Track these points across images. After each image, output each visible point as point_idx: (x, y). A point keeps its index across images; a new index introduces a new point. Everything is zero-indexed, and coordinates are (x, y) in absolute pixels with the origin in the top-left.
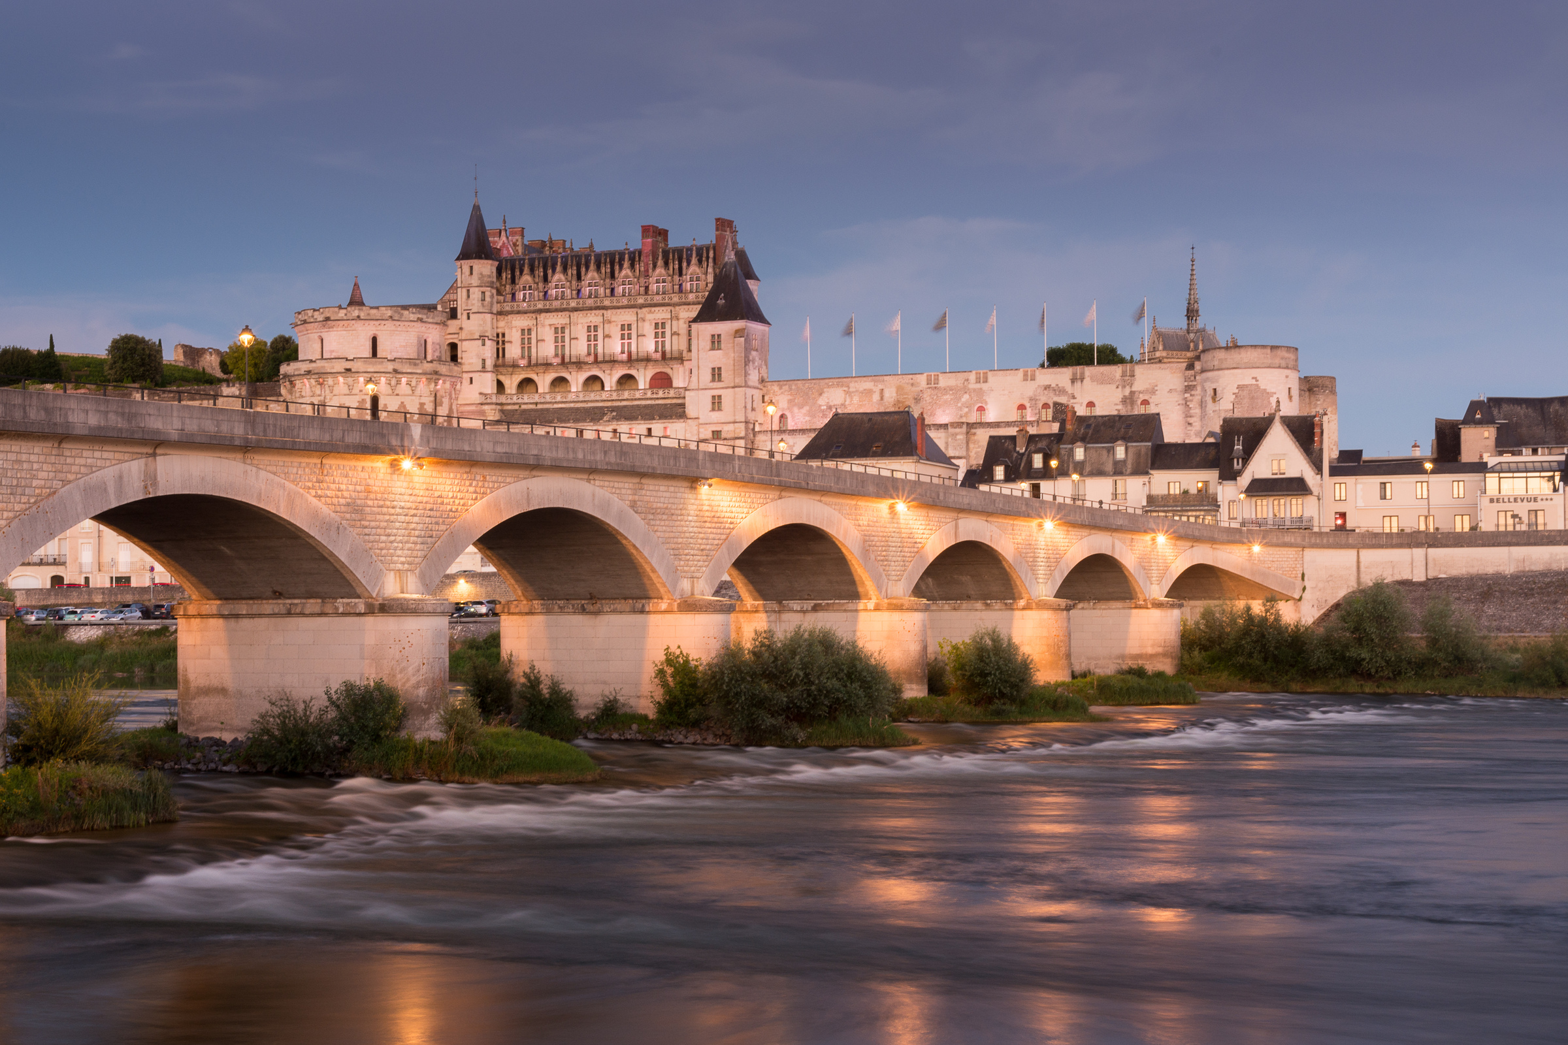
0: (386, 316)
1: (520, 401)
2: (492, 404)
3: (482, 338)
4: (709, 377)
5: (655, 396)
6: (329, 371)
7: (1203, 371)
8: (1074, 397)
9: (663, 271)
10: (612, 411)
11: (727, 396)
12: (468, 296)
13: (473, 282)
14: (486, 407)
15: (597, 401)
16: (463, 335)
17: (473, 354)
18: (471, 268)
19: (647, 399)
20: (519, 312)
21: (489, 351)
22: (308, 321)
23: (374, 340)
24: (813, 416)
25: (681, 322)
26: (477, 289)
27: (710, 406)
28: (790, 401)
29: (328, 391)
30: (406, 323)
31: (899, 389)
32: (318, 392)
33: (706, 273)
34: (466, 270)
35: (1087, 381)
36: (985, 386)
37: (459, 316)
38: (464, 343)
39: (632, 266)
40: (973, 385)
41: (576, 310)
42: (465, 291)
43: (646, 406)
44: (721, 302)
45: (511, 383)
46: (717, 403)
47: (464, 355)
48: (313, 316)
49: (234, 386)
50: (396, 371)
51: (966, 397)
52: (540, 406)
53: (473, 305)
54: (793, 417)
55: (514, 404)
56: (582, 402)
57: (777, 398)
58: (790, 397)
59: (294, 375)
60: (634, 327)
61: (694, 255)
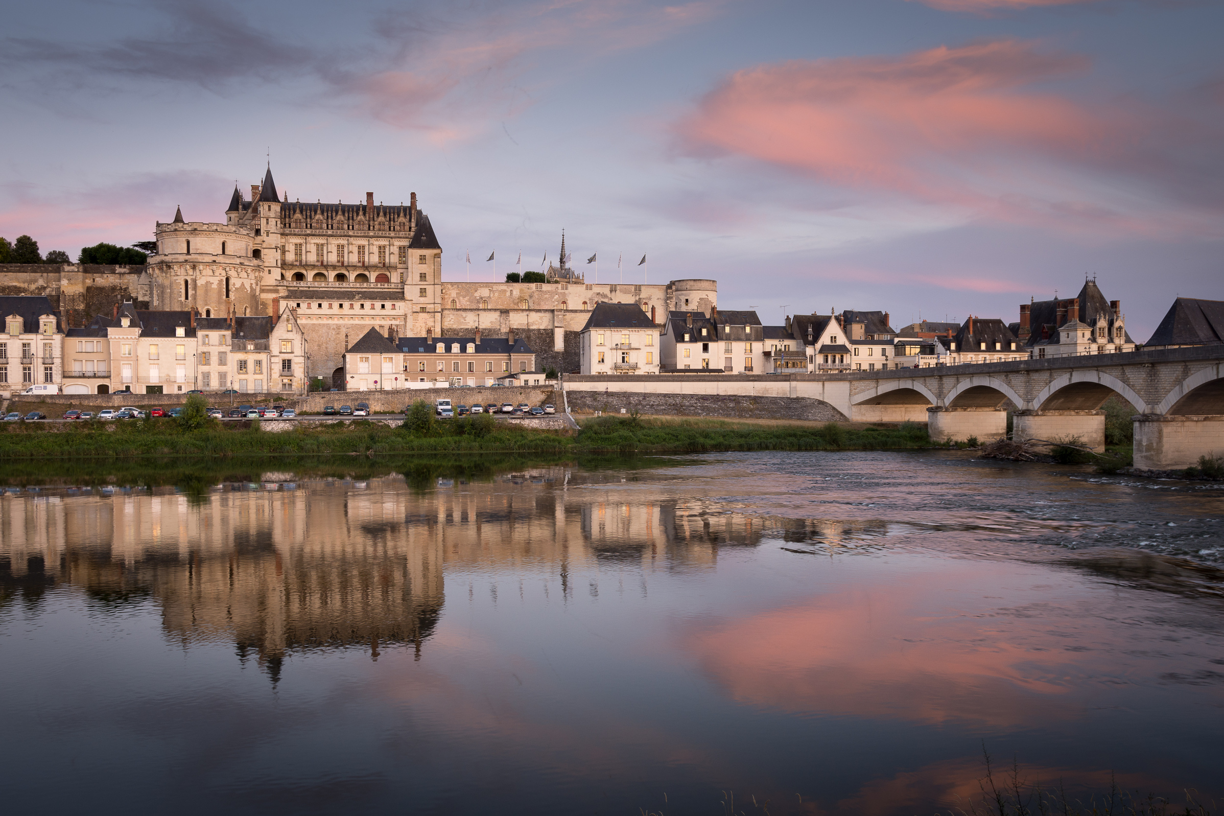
0: (232, 231)
1: (298, 285)
2: (284, 286)
3: (276, 248)
4: (419, 278)
5: (383, 287)
6: (200, 261)
7: (677, 290)
8: (611, 300)
9: (383, 219)
10: (358, 294)
11: (430, 289)
12: (267, 223)
13: (271, 215)
14: (280, 288)
15: (348, 288)
16: (264, 245)
17: (270, 257)
18: (269, 206)
19: (378, 288)
20: (295, 235)
21: (278, 255)
22: (179, 229)
23: (224, 244)
24: (472, 302)
25: (395, 247)
26: (273, 219)
27: (419, 294)
28: (457, 294)
29: (198, 273)
30: (242, 236)
31: (521, 290)
32: (191, 273)
33: (410, 221)
34: (266, 207)
35: (618, 292)
36: (566, 291)
37: (262, 234)
38: (265, 250)
39: (364, 214)
40: (560, 291)
41: (332, 236)
42: (265, 219)
43: (378, 292)
44: (424, 238)
45: (289, 274)
46: (423, 292)
47: (265, 257)
48: (183, 227)
49: (125, 267)
50: (241, 264)
51: (557, 296)
52: (311, 289)
53: (271, 228)
54: (460, 302)
55: (295, 287)
56: (338, 288)
57: (450, 291)
58: (458, 291)
59: (172, 262)
60: (367, 248)
61: (402, 211)
